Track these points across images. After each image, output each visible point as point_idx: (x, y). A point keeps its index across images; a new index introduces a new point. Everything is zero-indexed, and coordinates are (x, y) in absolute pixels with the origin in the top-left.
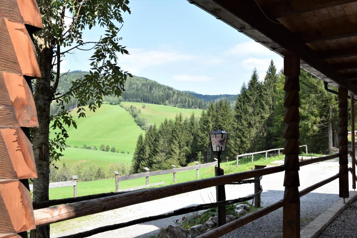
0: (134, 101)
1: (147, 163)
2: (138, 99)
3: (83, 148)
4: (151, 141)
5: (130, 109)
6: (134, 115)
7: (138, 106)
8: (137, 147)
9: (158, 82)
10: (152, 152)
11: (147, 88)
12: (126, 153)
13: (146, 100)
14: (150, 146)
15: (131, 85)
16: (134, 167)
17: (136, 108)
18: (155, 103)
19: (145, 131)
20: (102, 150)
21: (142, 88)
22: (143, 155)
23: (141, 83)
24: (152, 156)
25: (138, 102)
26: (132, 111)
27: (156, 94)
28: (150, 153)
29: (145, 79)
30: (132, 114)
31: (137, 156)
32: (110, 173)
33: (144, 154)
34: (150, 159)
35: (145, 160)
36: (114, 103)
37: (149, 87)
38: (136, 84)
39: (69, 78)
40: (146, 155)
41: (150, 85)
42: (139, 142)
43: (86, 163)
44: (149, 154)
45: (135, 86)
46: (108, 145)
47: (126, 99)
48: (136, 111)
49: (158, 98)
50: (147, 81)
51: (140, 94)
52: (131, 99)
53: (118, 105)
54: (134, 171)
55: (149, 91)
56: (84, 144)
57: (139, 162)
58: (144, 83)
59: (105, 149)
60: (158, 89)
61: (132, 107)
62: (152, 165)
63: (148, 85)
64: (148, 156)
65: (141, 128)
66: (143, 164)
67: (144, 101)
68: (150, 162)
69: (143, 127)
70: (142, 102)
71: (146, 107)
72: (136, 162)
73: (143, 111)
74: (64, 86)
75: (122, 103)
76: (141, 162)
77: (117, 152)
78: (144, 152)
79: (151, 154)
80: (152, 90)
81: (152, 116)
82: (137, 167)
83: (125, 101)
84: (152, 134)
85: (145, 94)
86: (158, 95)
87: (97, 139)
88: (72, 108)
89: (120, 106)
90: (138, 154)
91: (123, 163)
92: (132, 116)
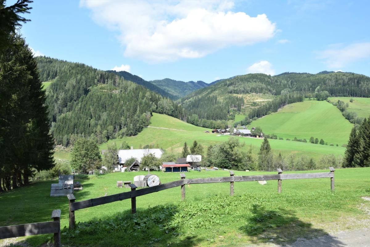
0: (341, 96)
1: (362, 156)
2: (345, 94)
3: (294, 141)
4: (366, 134)
5: (337, 103)
6: (341, 109)
7: (345, 100)
8: (350, 140)
9: (366, 75)
10: (368, 145)
11: (354, 82)
12: (335, 146)
13: (353, 94)
14: (364, 139)
15: (337, 81)
16: (347, 159)
17: (343, 102)
18: (364, 97)
19: (353, 124)
20: (311, 143)
21: (349, 83)
22: (357, 148)
23: (348, 78)
24: (367, 149)
25: (345, 96)
26: (340, 105)
27: (365, 88)
28: (365, 145)
29: (351, 74)
30: (340, 108)
31: (350, 148)
32: (321, 164)
33: (358, 146)
34: (365, 152)
35: (360, 153)
36: (321, 99)
37: (356, 81)
38: (343, 79)
39: (279, 80)
40: (360, 148)
41: (357, 79)
42: (352, 135)
43: (298, 154)
44: (364, 147)
45: (341, 81)
46: (317, 138)
47: (333, 95)
48: (344, 105)
49: (367, 91)
50: (353, 75)
51: (347, 89)
52: (338, 94)
53: (325, 101)
54: (348, 163)
55: (356, 85)
56: (295, 137)
57: (352, 154)
58: (351, 78)
59: (314, 142)
60: (366, 82)
61: (340, 102)
62: (368, 158)
63: (354, 79)
64: (362, 149)
65: (350, 122)
66: (358, 156)
67: (351, 95)
68: (366, 155)
69: (352, 120)
70: (349, 97)
71: (354, 100)
72: (350, 155)
73: (350, 105)
74: (275, 87)
75: (329, 98)
76: (356, 155)
77: (326, 144)
78: (358, 145)
79: (366, 147)
80: (360, 83)
81: (361, 109)
82: (350, 160)
83: (331, 96)
84: (367, 127)
85: (353, 88)
86: (367, 88)
87: (306, 133)
88: (283, 105)
89: (327, 101)
90: (351, 147)
91: (333, 155)
92: (339, 110)
